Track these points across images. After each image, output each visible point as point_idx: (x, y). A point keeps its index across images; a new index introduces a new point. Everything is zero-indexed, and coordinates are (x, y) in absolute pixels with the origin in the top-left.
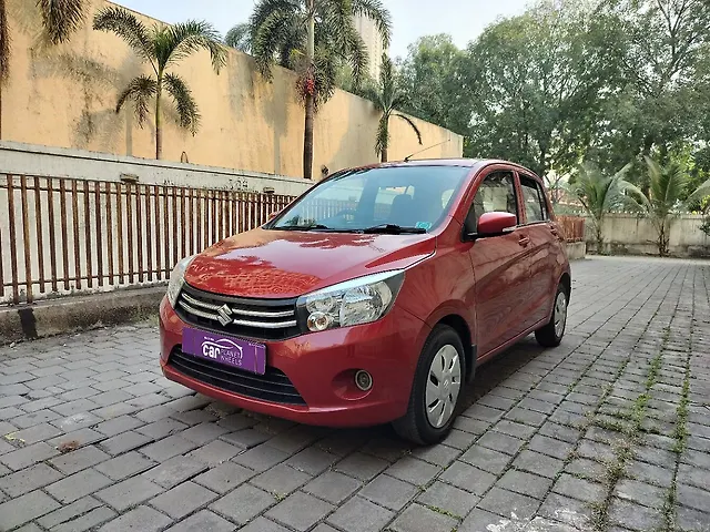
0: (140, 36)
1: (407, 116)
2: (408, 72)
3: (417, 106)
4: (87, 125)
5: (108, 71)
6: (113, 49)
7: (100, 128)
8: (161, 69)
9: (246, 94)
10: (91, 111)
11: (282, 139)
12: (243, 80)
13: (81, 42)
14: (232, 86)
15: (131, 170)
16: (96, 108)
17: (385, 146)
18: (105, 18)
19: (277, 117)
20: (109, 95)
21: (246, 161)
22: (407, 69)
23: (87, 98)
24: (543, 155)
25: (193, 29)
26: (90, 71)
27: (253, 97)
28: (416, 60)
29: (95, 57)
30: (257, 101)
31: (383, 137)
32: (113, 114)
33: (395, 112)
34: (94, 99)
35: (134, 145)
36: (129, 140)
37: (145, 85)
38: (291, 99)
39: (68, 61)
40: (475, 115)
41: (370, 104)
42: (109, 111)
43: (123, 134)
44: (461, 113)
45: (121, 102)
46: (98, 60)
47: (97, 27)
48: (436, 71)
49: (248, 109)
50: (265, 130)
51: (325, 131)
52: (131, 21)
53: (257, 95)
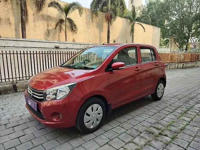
0: (60, 7)
1: (141, 23)
2: (145, 9)
3: (143, 20)
4: (48, 33)
5: (53, 18)
6: (53, 12)
7: (51, 33)
8: (66, 16)
9: (91, 21)
10: (49, 29)
11: (101, 33)
12: (90, 17)
13: (46, 11)
14: (87, 19)
15: (57, 45)
16: (50, 28)
17: (133, 33)
18: (51, 4)
19: (100, 27)
20: (53, 24)
21: (91, 40)
22: (145, 8)
23: (48, 26)
24: (189, 32)
25: (74, 4)
26: (48, 18)
27: (93, 22)
28: (148, 5)
29: (49, 14)
30: (94, 22)
31: (132, 30)
32: (54, 29)
33: (136, 22)
34: (49, 25)
35: (60, 37)
36: (59, 36)
37: (61, 21)
38: (104, 21)
39: (43, 16)
40: (166, 21)
41: (129, 21)
42: (53, 29)
43: (57, 35)
44: (162, 21)
45: (56, 26)
46: (51, 15)
47: (49, 6)
48: (154, 8)
49: (91, 25)
50: (97, 31)
51: (115, 30)
52: (57, 4)
53: (94, 21)
